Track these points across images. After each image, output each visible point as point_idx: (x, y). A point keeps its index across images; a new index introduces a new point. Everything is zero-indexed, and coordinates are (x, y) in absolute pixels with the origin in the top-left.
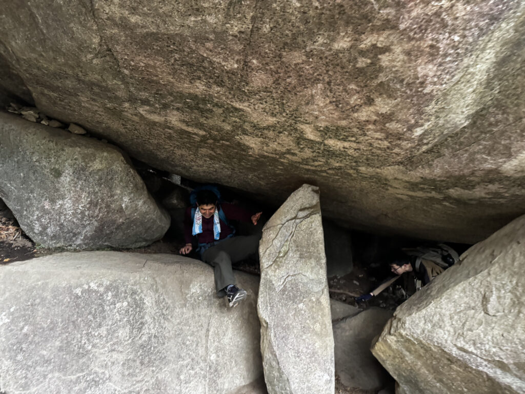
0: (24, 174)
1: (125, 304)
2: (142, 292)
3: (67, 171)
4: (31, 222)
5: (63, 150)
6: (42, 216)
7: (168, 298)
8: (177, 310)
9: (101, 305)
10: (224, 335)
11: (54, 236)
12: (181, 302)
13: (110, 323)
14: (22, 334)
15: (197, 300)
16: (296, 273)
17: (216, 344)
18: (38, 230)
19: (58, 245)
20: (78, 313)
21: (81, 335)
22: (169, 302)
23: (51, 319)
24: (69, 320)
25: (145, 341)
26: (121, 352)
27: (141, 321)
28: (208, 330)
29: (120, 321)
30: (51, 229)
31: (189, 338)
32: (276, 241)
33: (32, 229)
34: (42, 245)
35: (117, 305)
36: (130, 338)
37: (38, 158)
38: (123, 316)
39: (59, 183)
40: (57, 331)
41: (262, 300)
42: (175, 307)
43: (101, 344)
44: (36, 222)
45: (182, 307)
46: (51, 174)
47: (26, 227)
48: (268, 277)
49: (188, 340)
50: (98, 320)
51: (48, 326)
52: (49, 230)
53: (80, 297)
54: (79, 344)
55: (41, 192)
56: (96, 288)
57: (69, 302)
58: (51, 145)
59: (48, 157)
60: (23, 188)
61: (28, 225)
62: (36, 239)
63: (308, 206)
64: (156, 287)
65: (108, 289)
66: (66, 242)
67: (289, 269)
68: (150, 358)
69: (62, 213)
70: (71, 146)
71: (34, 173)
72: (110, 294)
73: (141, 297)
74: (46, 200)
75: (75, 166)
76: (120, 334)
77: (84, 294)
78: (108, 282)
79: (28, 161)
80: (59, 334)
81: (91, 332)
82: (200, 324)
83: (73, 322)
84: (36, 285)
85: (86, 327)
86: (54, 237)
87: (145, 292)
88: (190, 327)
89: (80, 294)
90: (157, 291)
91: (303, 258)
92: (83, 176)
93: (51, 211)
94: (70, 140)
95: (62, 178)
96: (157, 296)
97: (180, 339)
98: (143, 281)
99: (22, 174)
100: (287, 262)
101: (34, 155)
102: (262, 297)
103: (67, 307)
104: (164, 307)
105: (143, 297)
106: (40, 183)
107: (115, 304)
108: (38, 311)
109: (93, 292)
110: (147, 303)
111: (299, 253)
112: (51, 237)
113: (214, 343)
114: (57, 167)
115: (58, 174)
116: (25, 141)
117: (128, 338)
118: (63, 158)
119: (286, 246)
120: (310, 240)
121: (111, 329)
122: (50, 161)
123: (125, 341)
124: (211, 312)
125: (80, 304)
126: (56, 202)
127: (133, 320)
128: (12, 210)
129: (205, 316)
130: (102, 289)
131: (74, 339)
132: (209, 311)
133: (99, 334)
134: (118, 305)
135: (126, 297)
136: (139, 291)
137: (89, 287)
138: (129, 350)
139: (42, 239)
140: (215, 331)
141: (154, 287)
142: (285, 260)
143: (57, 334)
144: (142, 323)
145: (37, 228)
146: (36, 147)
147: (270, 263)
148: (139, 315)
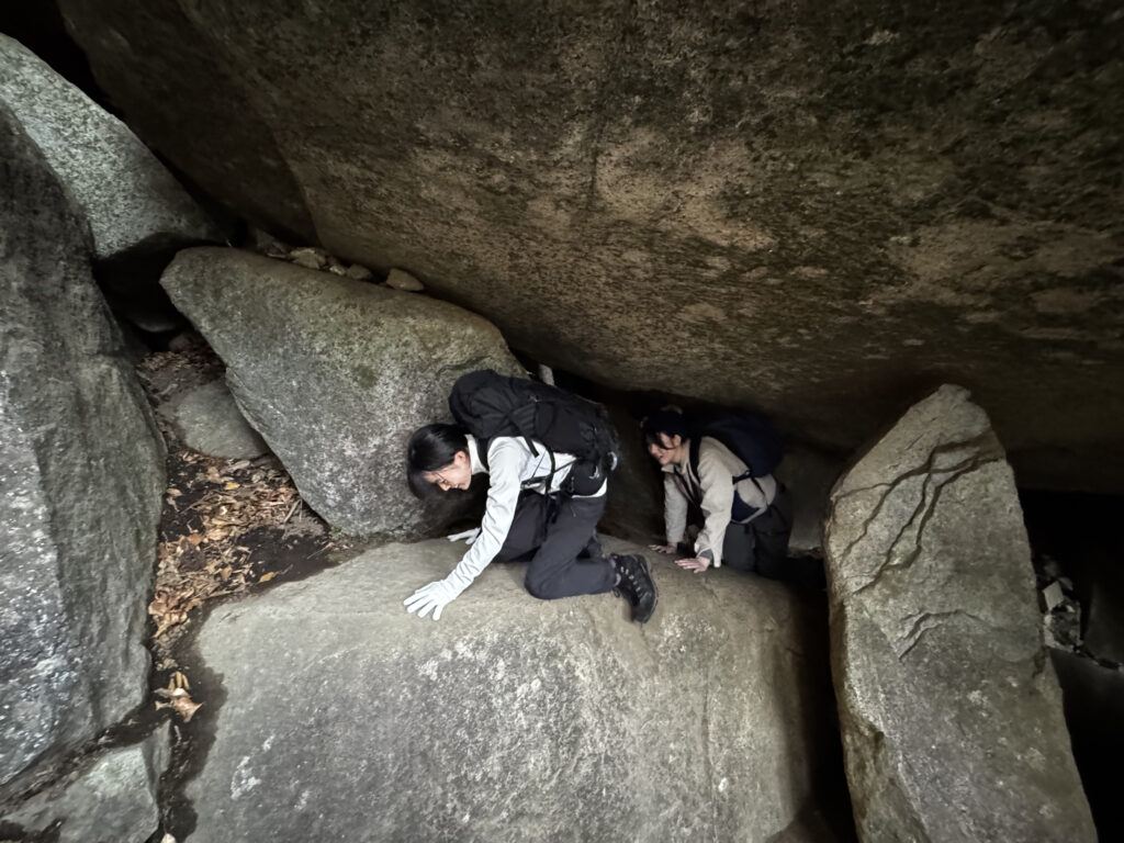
0: (299, 383)
1: (536, 684)
2: (568, 650)
3: (388, 372)
4: (319, 484)
5: (378, 324)
6: (340, 472)
7: (622, 657)
8: (643, 685)
9: (484, 697)
10: (738, 728)
11: (367, 511)
12: (648, 664)
13: (507, 740)
14: (295, 817)
15: (678, 654)
16: (947, 610)
17: (725, 751)
18: (334, 500)
19: (376, 529)
20: (432, 727)
21: (443, 786)
22: (625, 665)
23: (369, 759)
24: (411, 752)
25: (587, 777)
26: (539, 816)
27: (573, 724)
28: (705, 721)
29: (528, 731)
30: (360, 497)
31: (672, 746)
32: (874, 527)
33: (323, 499)
34: (345, 530)
35: (519, 691)
36: (554, 771)
37: (324, 344)
38: (533, 717)
39: (371, 398)
40: (384, 790)
41: (860, 674)
42: (638, 678)
43: (492, 803)
44: (330, 484)
45: (651, 676)
46: (355, 380)
47: (310, 495)
48: (866, 614)
49: (672, 752)
50: (479, 737)
51: (363, 779)
52: (356, 499)
53: (436, 685)
54: (441, 814)
55: (336, 420)
56: (470, 655)
57: (410, 702)
58: (352, 314)
59: (347, 341)
60: (300, 413)
61: (314, 491)
62: (332, 518)
63: (957, 439)
64: (595, 632)
65: (496, 652)
66: (391, 522)
67: (925, 599)
68: (601, 820)
69: (380, 464)
70: (395, 315)
71: (319, 379)
72: (501, 664)
73: (568, 663)
74: (347, 437)
75: (406, 361)
76: (531, 766)
77: (444, 677)
78: (496, 636)
79: (305, 353)
80: (391, 796)
81: (466, 775)
82: (689, 708)
83: (424, 754)
84: (328, 662)
85: (454, 763)
86: (367, 514)
87: (574, 650)
88: (671, 719)
89: (434, 677)
90: (597, 642)
91: (966, 572)
92: (421, 382)
93: (359, 460)
94: (391, 301)
95: (378, 388)
96: (599, 655)
97: (656, 754)
98: (566, 623)
99: (294, 383)
100: (916, 580)
101: (318, 338)
102: (857, 668)
103: (407, 714)
104: (617, 680)
105: (573, 662)
106: (332, 400)
107: (515, 689)
108: (337, 738)
109: (465, 665)
110: (581, 676)
111: (951, 560)
112: (362, 514)
113: (721, 750)
114: (366, 363)
115: (368, 378)
116: (296, 308)
117: (548, 772)
118: (379, 341)
119: (909, 539)
120: (984, 527)
121: (509, 755)
122: (351, 350)
123: (544, 782)
124: (706, 676)
125: (435, 704)
126: (367, 441)
127: (556, 723)
128: (281, 457)
129: (696, 689)
130: (483, 656)
131: (426, 803)
132: (701, 677)
133: (485, 774)
134: (521, 690)
135: (535, 668)
136: (563, 648)
137: (455, 654)
138: (555, 807)
139: (342, 518)
140: (719, 723)
141: (591, 632)
142: (911, 576)
143: (386, 796)
144: (576, 730)
145: (332, 496)
146: (320, 320)
147: (867, 581)
148: (568, 709)
